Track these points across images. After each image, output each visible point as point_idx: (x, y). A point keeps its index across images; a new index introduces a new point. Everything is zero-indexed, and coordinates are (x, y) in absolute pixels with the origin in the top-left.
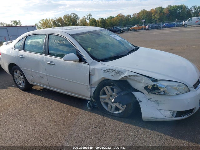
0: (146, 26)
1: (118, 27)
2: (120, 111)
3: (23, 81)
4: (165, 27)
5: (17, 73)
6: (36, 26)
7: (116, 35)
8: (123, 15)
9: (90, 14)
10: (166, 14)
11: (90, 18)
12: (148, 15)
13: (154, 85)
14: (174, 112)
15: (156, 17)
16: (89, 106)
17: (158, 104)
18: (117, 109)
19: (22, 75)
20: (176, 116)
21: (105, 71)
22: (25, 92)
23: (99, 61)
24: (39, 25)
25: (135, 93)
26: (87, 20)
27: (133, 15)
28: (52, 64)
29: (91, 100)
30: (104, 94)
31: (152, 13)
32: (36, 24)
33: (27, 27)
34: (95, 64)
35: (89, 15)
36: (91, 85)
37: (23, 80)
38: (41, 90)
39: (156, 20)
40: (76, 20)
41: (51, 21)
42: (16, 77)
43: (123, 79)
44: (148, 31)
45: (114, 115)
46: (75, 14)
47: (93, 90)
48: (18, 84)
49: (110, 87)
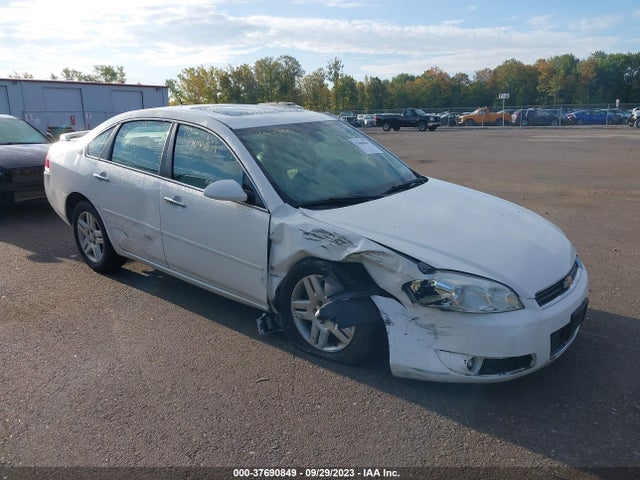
0: (512, 113)
1: (420, 112)
2: (341, 347)
3: (101, 245)
4: (574, 122)
5: (86, 221)
6: (167, 88)
7: (366, 141)
8: (444, 72)
9: (337, 63)
10: (584, 79)
11: (336, 75)
12: (526, 78)
13: (426, 282)
14: (473, 360)
15: (550, 88)
16: (264, 326)
17: (435, 333)
18: (332, 340)
19: (98, 229)
20: (481, 372)
21: (307, 234)
22: (102, 277)
23: (297, 208)
24: (179, 85)
25: (379, 301)
26: (326, 82)
27: (478, 74)
28: (177, 203)
29: (270, 309)
30: (304, 296)
31: (540, 74)
32: (167, 81)
33: (140, 89)
34: (286, 214)
35: (336, 65)
36: (272, 268)
37: (101, 241)
38: (147, 275)
39: (552, 98)
40: (293, 79)
41: (217, 74)
42: (84, 231)
43: (350, 260)
44: (516, 131)
45: (323, 354)
46: (290, 58)
47: (277, 282)
48: (86, 252)
49: (318, 278)
